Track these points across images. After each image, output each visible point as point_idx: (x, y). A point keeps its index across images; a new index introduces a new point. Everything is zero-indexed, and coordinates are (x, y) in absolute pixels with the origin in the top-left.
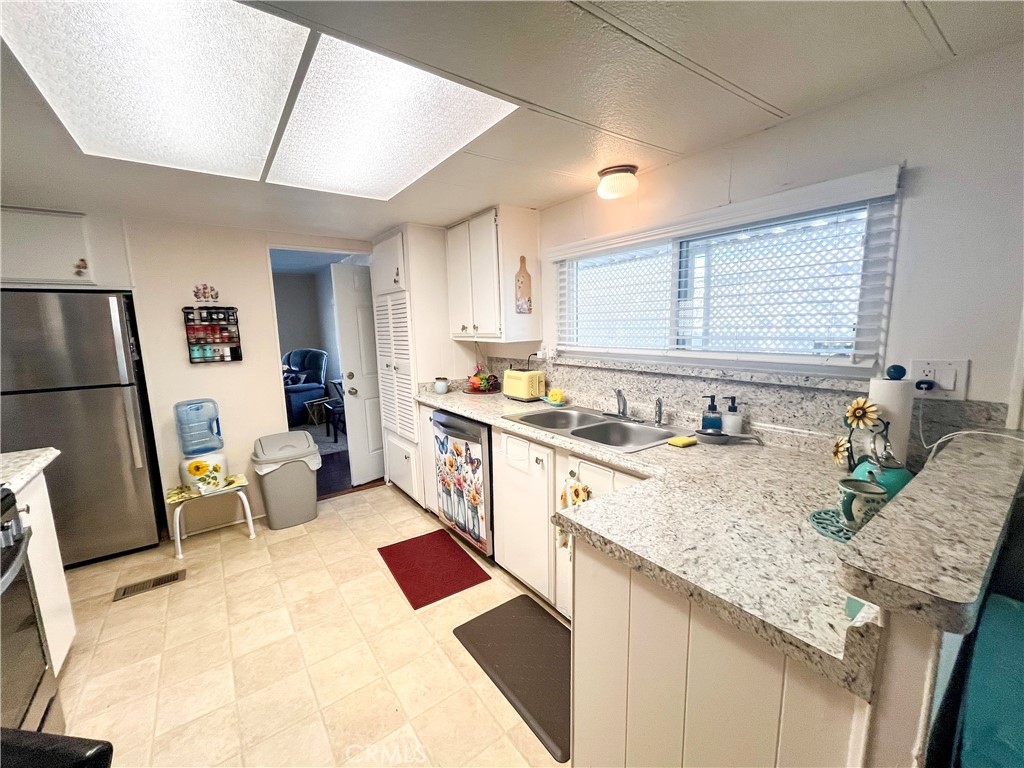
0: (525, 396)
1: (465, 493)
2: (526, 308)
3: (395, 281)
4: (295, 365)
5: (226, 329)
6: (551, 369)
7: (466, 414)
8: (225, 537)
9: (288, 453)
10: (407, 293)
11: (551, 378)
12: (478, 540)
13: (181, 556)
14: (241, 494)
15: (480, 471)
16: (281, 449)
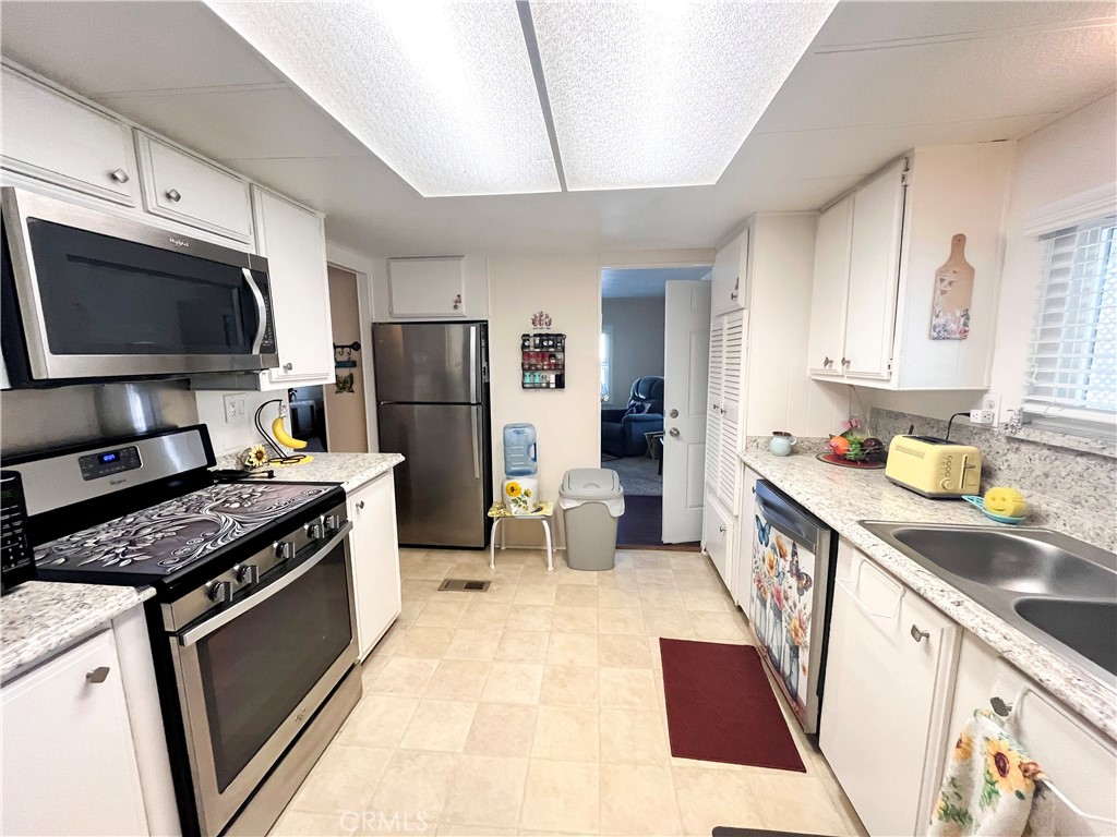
0: (928, 488)
1: (785, 616)
3: (733, 297)
4: (642, 394)
5: (554, 356)
6: (1002, 446)
7: (799, 499)
8: (531, 559)
9: (591, 492)
10: (745, 312)
13: (493, 567)
14: (545, 523)
15: (809, 593)
16: (584, 487)
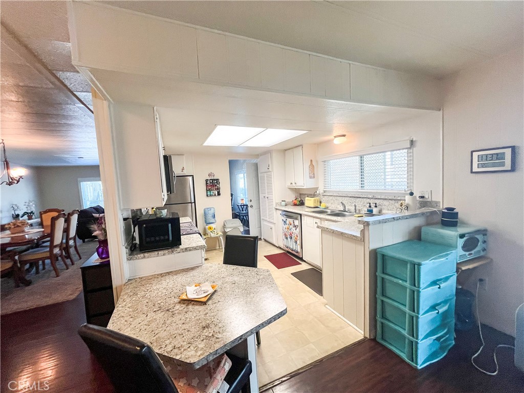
0: (313, 206)
1: (293, 237)
2: (313, 176)
3: (268, 168)
5: (217, 186)
6: (322, 197)
7: (293, 212)
9: (234, 225)
10: (272, 172)
11: (322, 200)
12: (297, 252)
14: (221, 237)
15: (298, 229)
16: (232, 224)
